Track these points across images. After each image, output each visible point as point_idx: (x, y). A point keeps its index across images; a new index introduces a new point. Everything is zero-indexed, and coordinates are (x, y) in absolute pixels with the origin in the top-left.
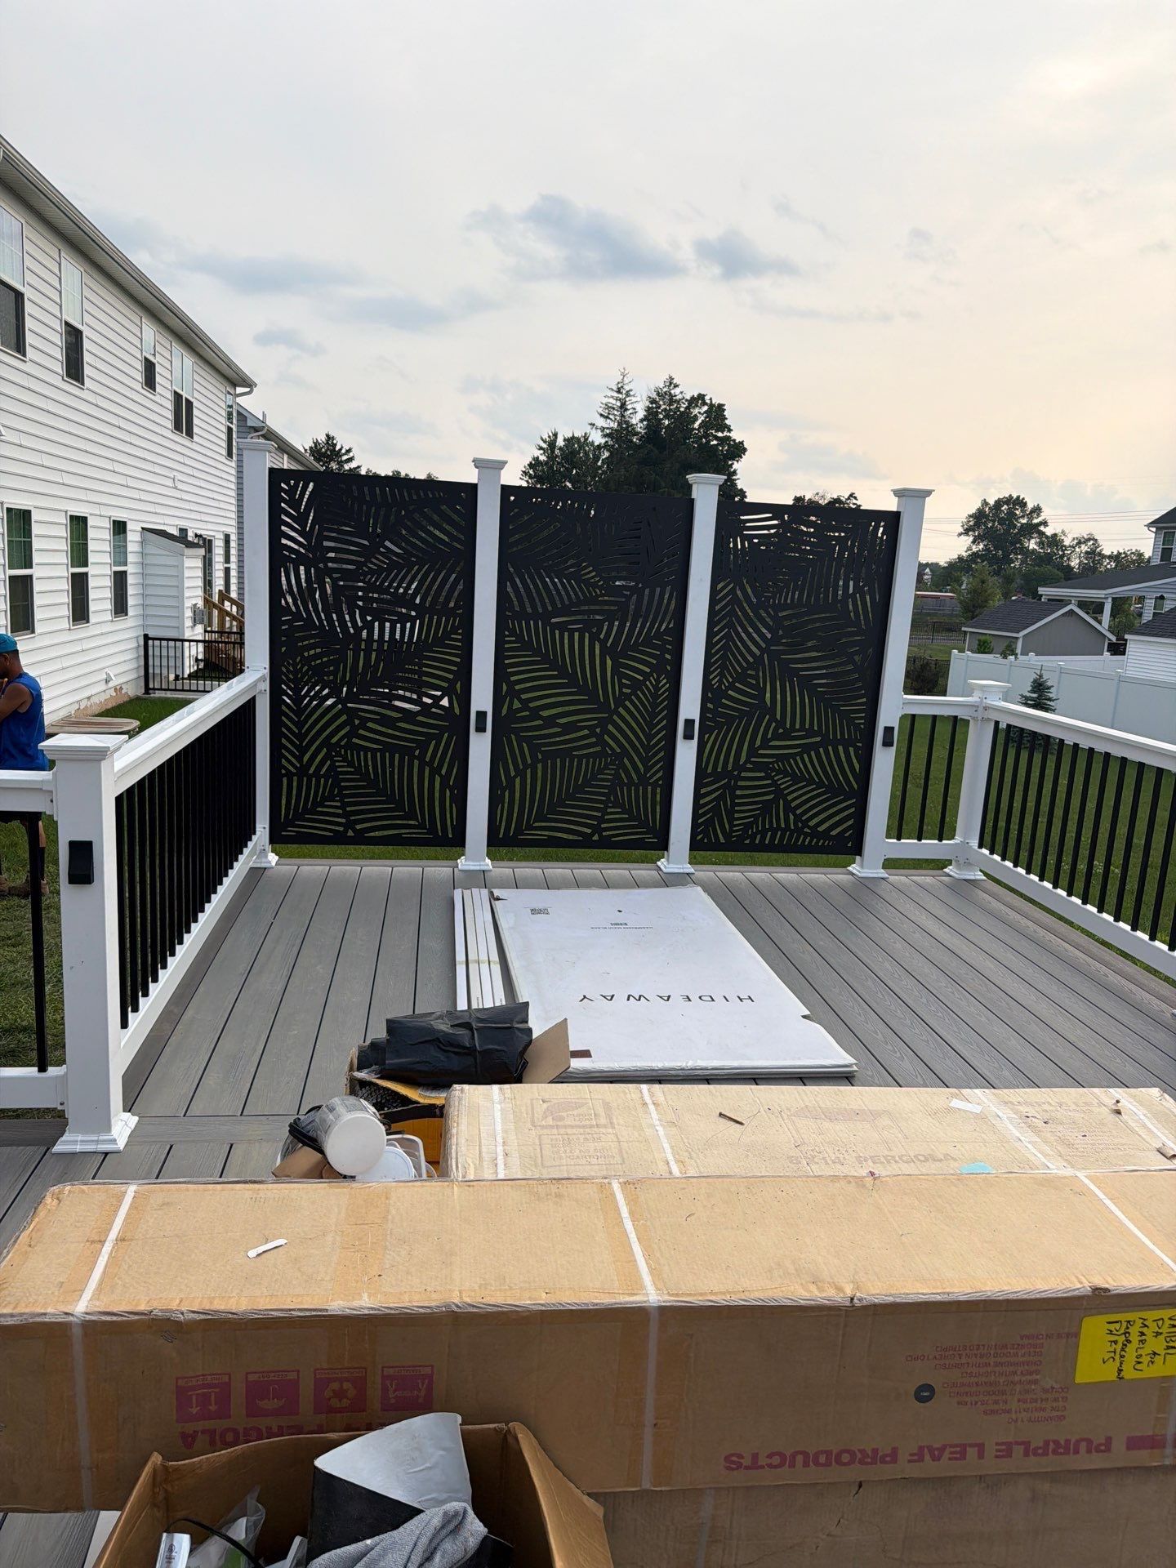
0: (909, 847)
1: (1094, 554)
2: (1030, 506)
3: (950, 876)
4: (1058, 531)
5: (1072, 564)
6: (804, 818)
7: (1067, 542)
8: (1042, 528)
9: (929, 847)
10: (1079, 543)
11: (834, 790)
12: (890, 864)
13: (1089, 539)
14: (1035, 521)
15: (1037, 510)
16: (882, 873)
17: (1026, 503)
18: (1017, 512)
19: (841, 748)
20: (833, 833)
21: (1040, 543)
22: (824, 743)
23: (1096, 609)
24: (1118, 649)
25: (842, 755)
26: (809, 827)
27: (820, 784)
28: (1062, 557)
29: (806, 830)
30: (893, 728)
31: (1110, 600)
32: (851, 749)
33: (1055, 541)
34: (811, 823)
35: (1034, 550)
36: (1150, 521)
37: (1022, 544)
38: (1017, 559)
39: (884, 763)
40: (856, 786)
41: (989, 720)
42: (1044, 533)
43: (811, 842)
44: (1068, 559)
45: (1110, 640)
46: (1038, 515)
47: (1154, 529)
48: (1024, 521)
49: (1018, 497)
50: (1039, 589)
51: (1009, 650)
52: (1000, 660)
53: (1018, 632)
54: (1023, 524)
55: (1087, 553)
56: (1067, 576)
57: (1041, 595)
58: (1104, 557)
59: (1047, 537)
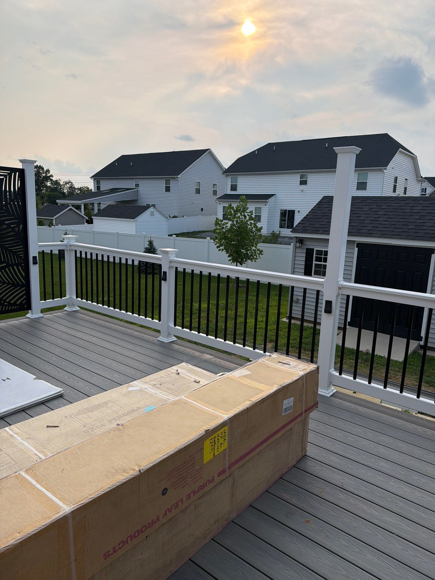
0: (50, 303)
1: (72, 188)
2: (45, 169)
3: (67, 311)
4: (58, 179)
5: (65, 191)
6: (4, 299)
7: (61, 183)
8: (51, 178)
9: (57, 301)
10: (66, 184)
11: (15, 285)
12: (43, 311)
13: (69, 182)
14: (48, 175)
15: (48, 171)
16: (41, 315)
17: (43, 168)
18: (41, 172)
19: (15, 267)
20: (18, 303)
21: (52, 184)
22: (8, 266)
23: (78, 207)
24: (90, 222)
25: (16, 270)
26: (7, 302)
27: (9, 283)
28: (60, 189)
29: (6, 304)
30: (36, 257)
31: (83, 204)
32: (20, 267)
33: (57, 183)
34: (7, 301)
35: (50, 186)
36: (91, 176)
37: (45, 184)
38: (44, 189)
39: (35, 271)
40: (24, 282)
41: (72, 250)
42: (52, 180)
43: (9, 308)
44: (63, 190)
45: (86, 219)
46: (49, 173)
47: (93, 179)
48: (44, 175)
49: (40, 166)
50: (57, 201)
51: (51, 225)
52: (48, 228)
53: (53, 217)
54: (44, 176)
55: (69, 187)
56: (64, 196)
57: (58, 203)
58: (75, 189)
59: (54, 181)
